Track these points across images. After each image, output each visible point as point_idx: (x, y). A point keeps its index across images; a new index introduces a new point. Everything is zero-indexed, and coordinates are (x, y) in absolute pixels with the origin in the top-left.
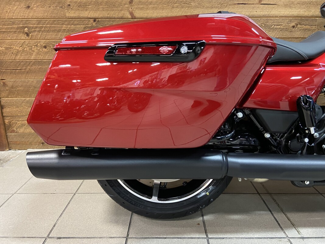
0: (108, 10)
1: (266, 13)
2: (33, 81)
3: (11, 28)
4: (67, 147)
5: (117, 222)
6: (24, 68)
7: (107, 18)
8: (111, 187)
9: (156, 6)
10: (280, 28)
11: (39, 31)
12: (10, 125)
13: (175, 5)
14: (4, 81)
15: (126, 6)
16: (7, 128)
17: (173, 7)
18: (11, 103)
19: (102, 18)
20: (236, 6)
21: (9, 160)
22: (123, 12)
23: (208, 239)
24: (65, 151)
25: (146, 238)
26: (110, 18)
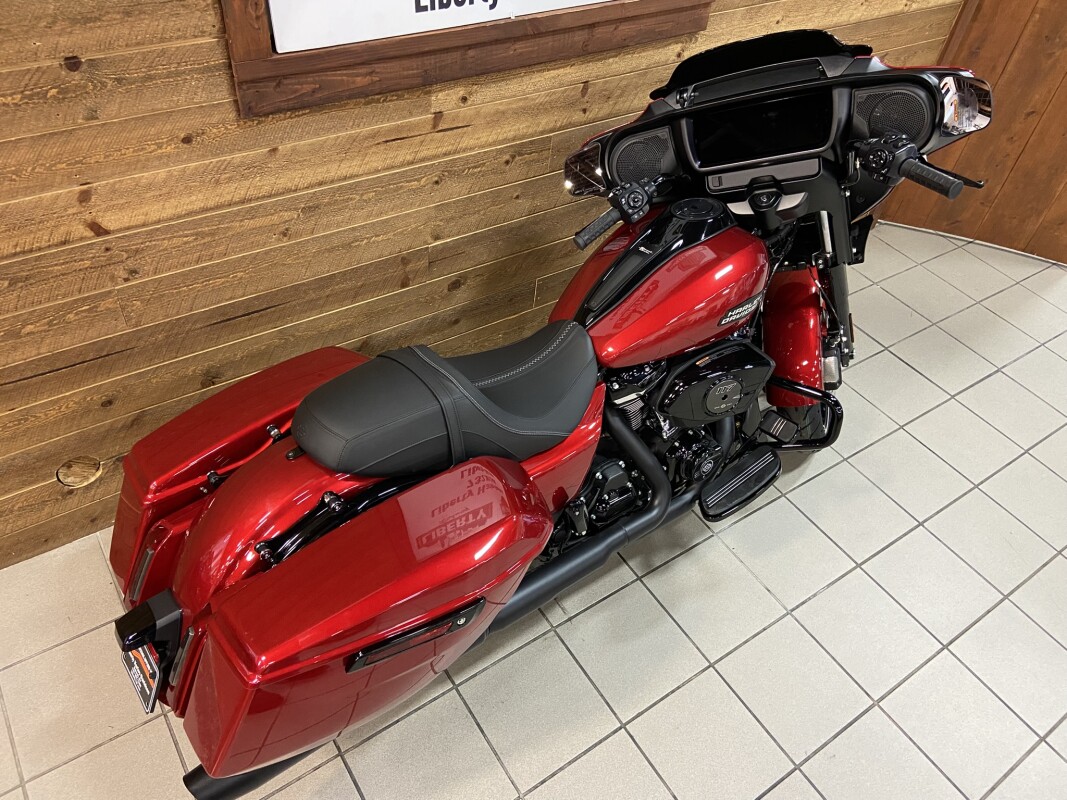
1: (450, 147)
9: (163, 191)
10: (480, 172)
13: (223, 177)
15: (71, 210)
20: (382, 147)
22: (62, 228)
23: (456, 687)
25: (369, 739)
26: (24, 252)
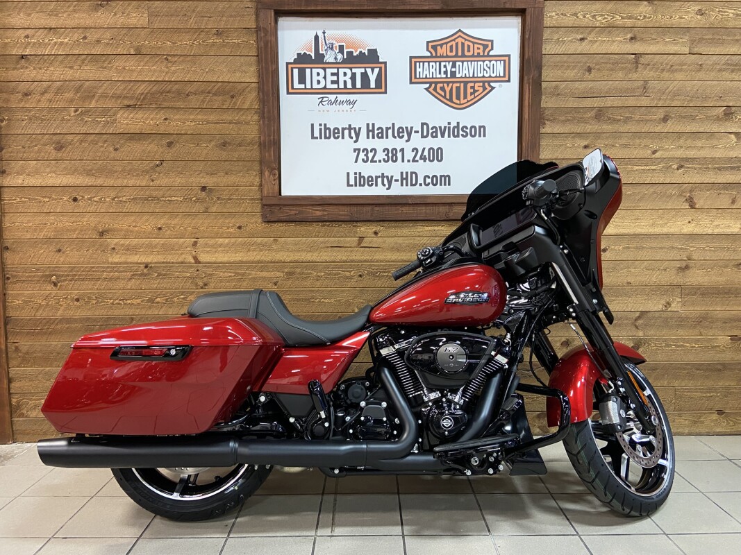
0: (164, 254)
1: (368, 257)
2: (56, 345)
3: (34, 276)
4: (77, 434)
5: (134, 525)
6: (46, 327)
7: (163, 263)
8: (127, 481)
9: (226, 249)
10: (388, 276)
11: (71, 280)
12: (19, 406)
14: (16, 344)
15: (188, 249)
16: (13, 410)
17: (249, 250)
18: (23, 375)
19: (156, 263)
20: (330, 249)
21: (12, 457)
22: (183, 256)
23: (228, 538)
24: (75, 439)
26: (167, 263)
